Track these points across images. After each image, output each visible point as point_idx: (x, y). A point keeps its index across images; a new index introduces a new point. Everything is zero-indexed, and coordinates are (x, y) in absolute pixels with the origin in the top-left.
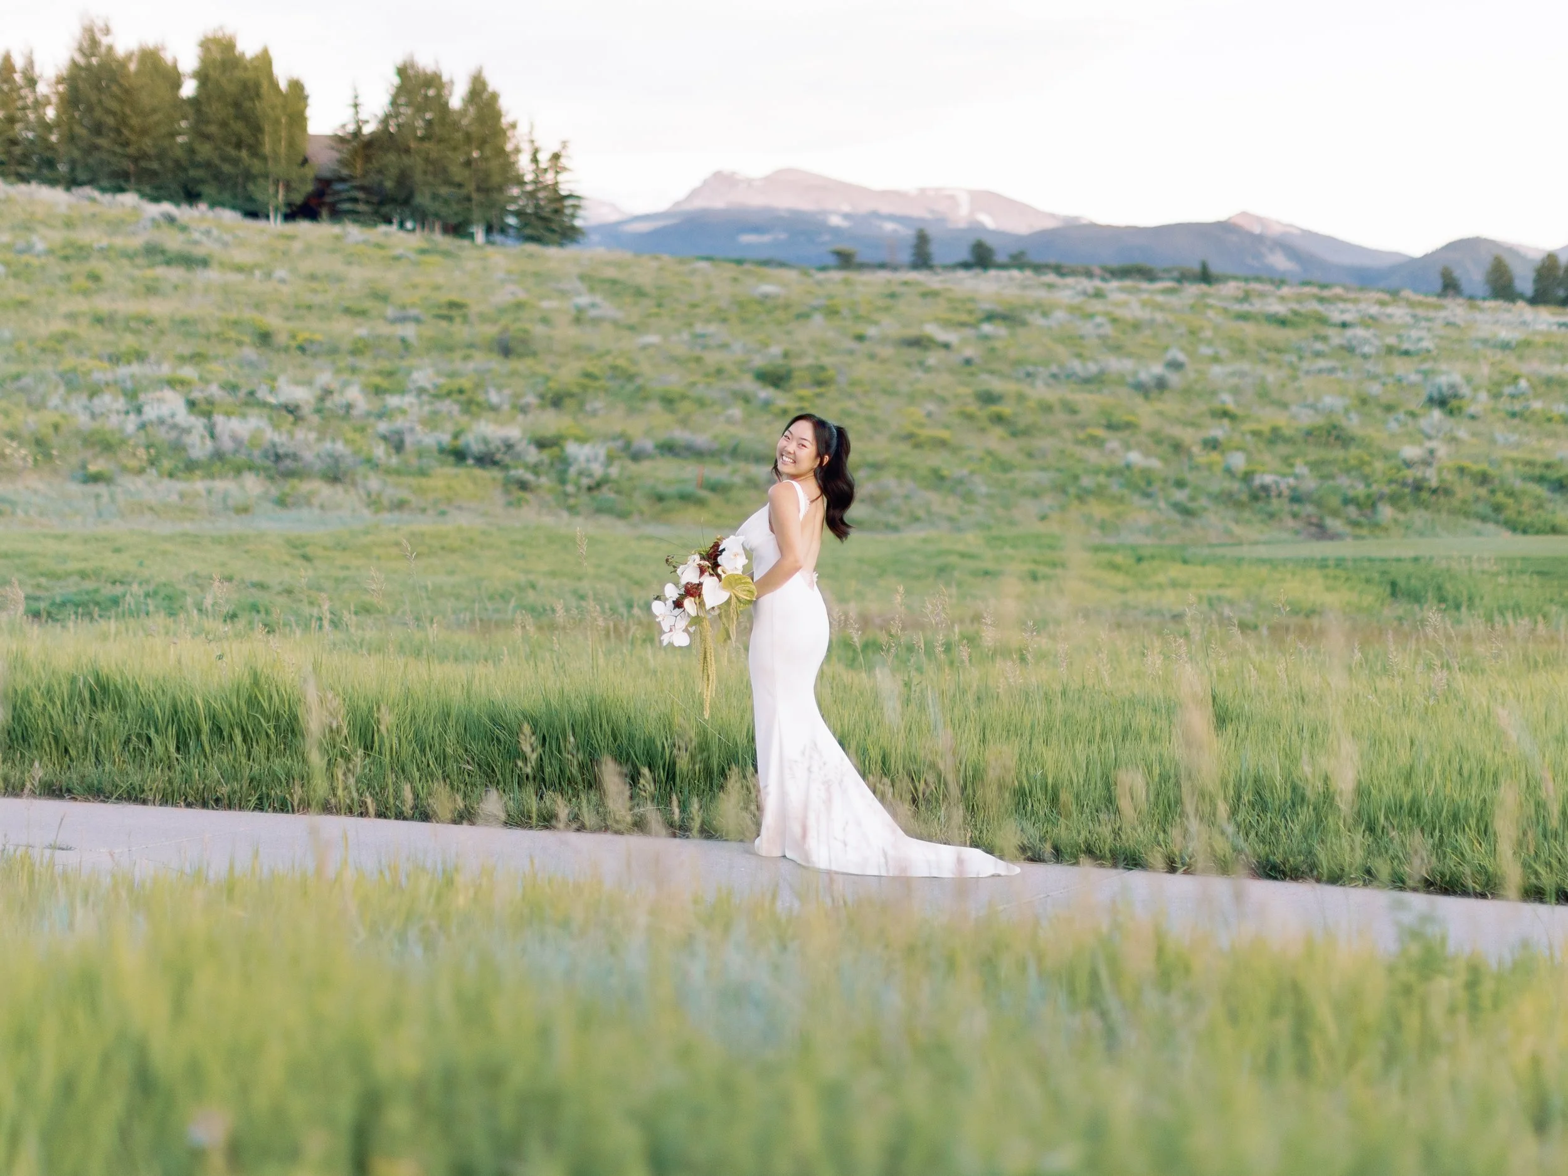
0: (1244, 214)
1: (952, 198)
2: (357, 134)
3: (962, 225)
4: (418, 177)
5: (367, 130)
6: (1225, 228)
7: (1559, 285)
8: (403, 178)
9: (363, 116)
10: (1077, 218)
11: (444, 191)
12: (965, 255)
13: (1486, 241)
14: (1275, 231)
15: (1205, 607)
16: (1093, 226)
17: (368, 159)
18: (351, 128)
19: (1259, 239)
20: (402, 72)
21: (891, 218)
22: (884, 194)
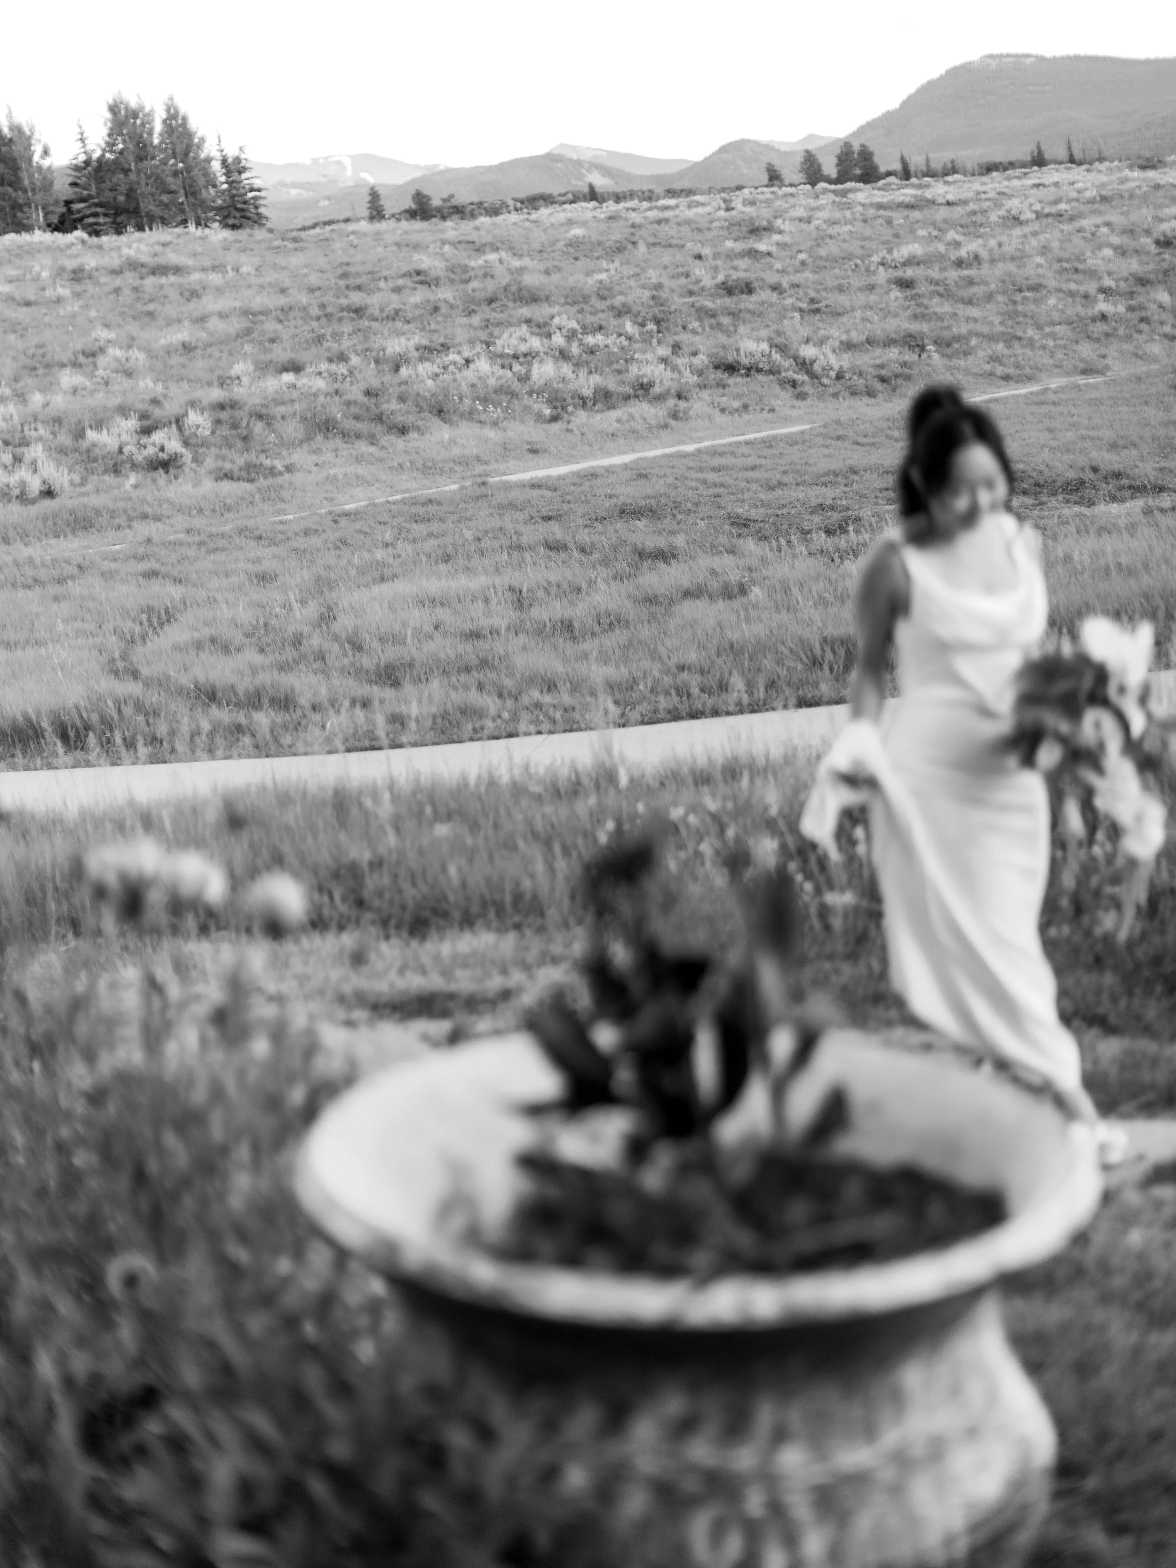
0: (562, 145)
1: (339, 163)
2: (87, 163)
3: (350, 184)
4: (143, 189)
5: (96, 155)
6: (550, 157)
7: (855, 165)
8: (131, 193)
9: (89, 147)
10: (437, 166)
11: (165, 198)
12: (409, 204)
13: (749, 141)
14: (587, 156)
16: (448, 171)
17: (100, 180)
18: (82, 158)
19: (579, 163)
20: (113, 109)
21: (294, 185)
22: (286, 167)
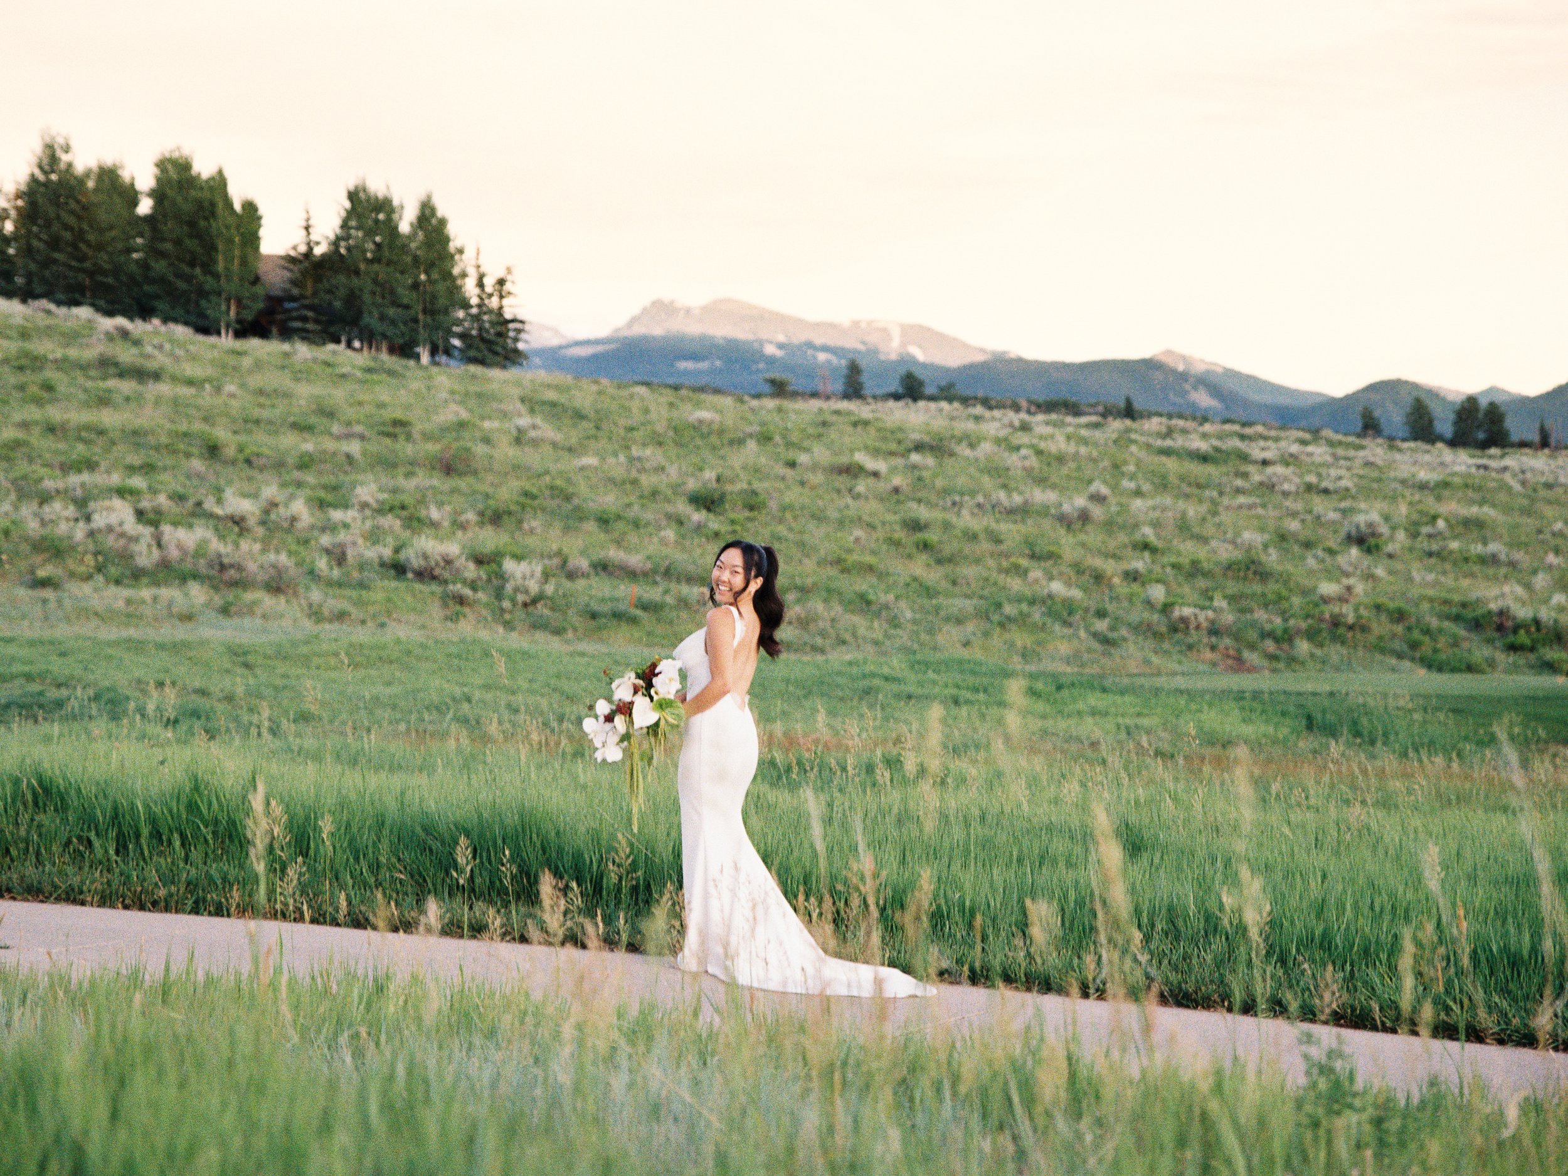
0: (1169, 352)
1: (884, 330)
2: (308, 254)
3: (893, 357)
4: (367, 298)
5: (318, 251)
6: (1150, 365)
7: (1479, 427)
8: (352, 298)
9: (314, 237)
10: (1004, 353)
11: (391, 312)
12: (895, 386)
13: (1406, 382)
14: (1199, 368)
15: (1123, 735)
16: (1020, 360)
17: (318, 279)
18: (303, 249)
19: (1184, 377)
20: (353, 196)
21: (825, 349)
22: (818, 325)
